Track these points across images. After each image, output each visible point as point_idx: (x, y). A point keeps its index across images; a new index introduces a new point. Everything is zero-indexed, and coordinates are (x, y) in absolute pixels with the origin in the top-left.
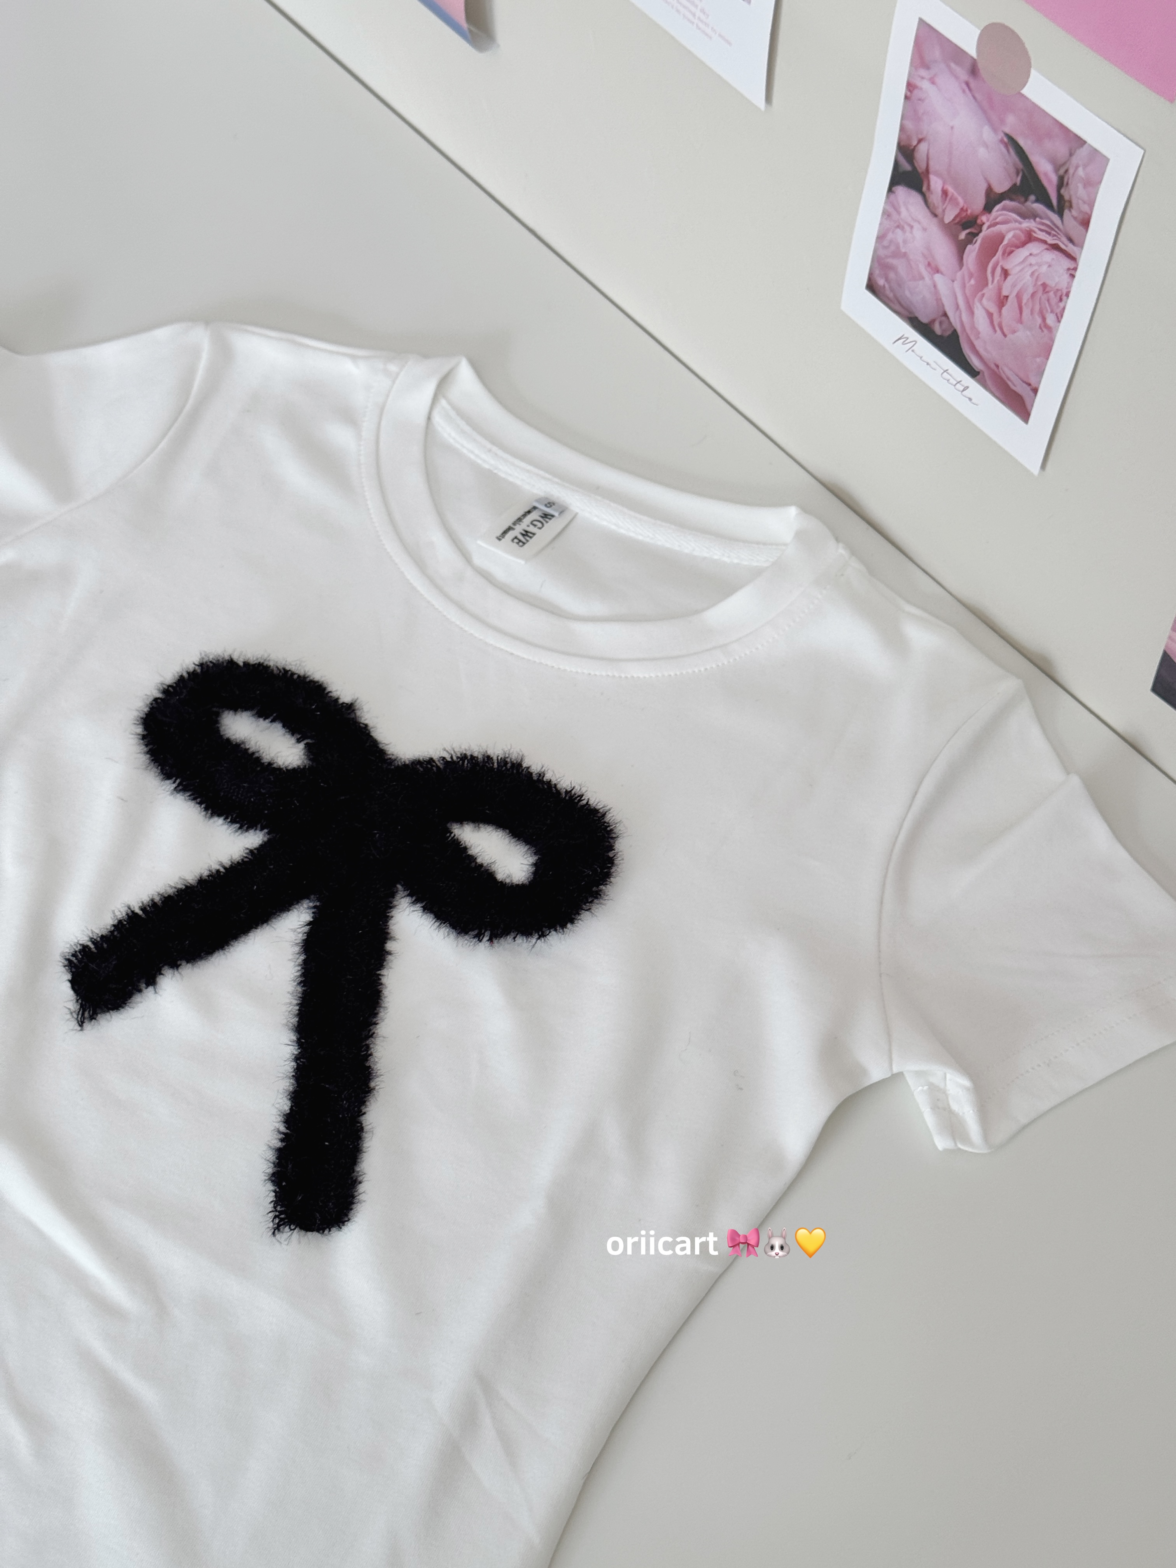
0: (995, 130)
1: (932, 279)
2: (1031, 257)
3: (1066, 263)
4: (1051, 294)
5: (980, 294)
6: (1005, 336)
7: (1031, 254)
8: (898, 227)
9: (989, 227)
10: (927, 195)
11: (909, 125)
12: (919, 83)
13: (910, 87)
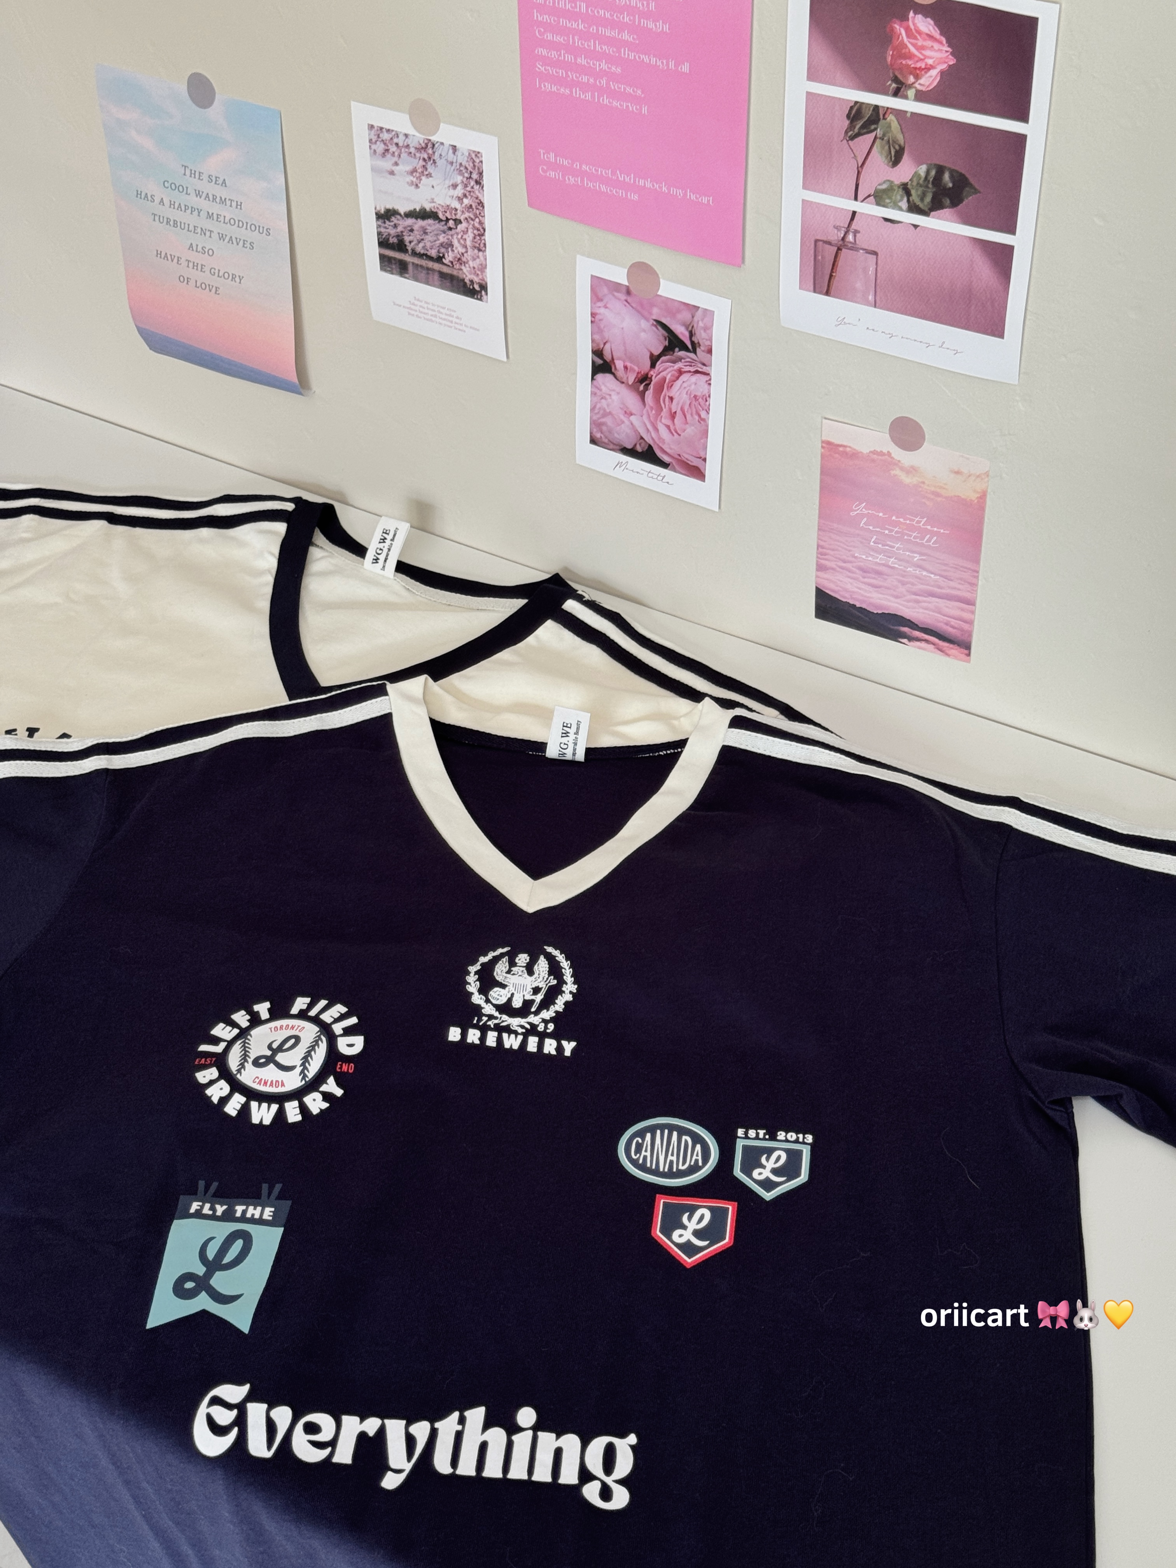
0: (647, 319)
1: (630, 421)
2: (684, 384)
3: (704, 378)
4: (700, 400)
5: (660, 417)
6: (680, 435)
7: (683, 382)
8: (602, 398)
9: (656, 377)
10: (615, 373)
11: (597, 337)
12: (598, 311)
13: (593, 315)
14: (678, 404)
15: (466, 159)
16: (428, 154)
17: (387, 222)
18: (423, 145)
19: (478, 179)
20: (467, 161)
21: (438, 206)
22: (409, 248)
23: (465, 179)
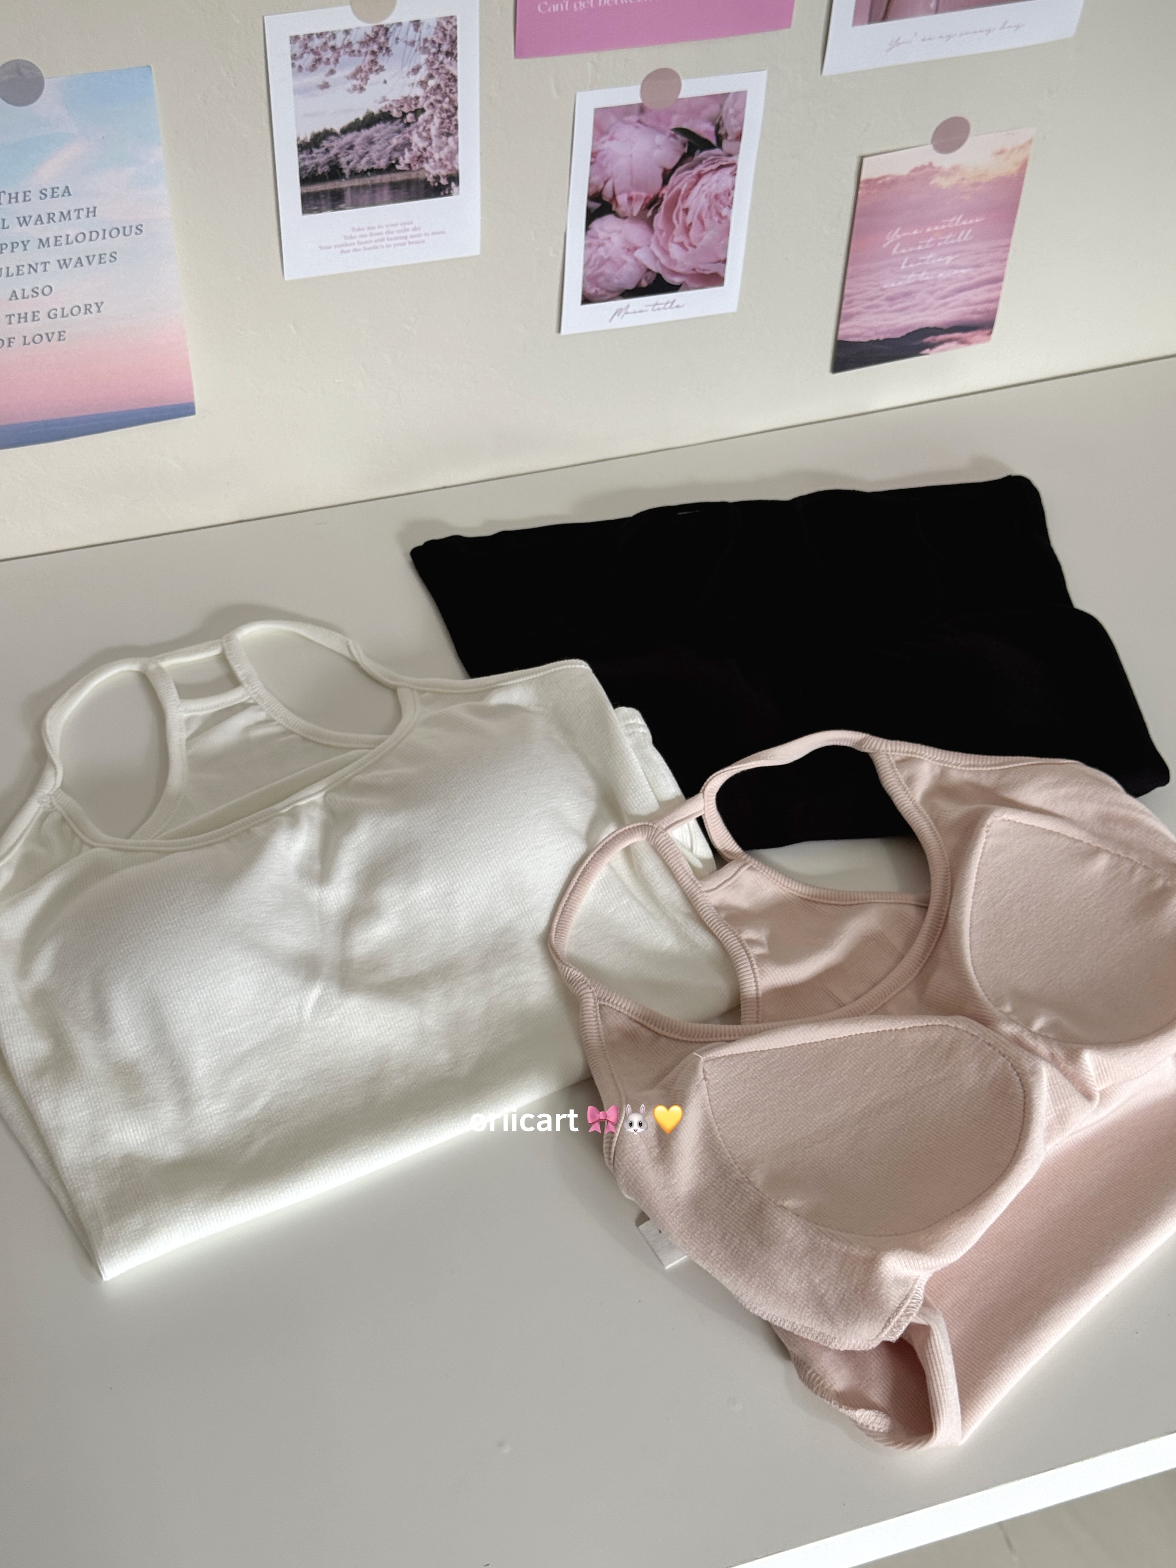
0: (663, 132)
1: (633, 257)
2: (704, 187)
3: (729, 170)
5: (671, 238)
6: (695, 247)
7: (702, 186)
8: (599, 246)
9: (668, 194)
10: (617, 210)
11: (596, 179)
12: (600, 147)
13: (594, 155)
14: (694, 213)
15: (433, 30)
16: (379, 44)
17: (315, 150)
18: (372, 35)
19: (450, 50)
20: (436, 33)
21: (391, 103)
22: (347, 172)
23: (431, 57)
